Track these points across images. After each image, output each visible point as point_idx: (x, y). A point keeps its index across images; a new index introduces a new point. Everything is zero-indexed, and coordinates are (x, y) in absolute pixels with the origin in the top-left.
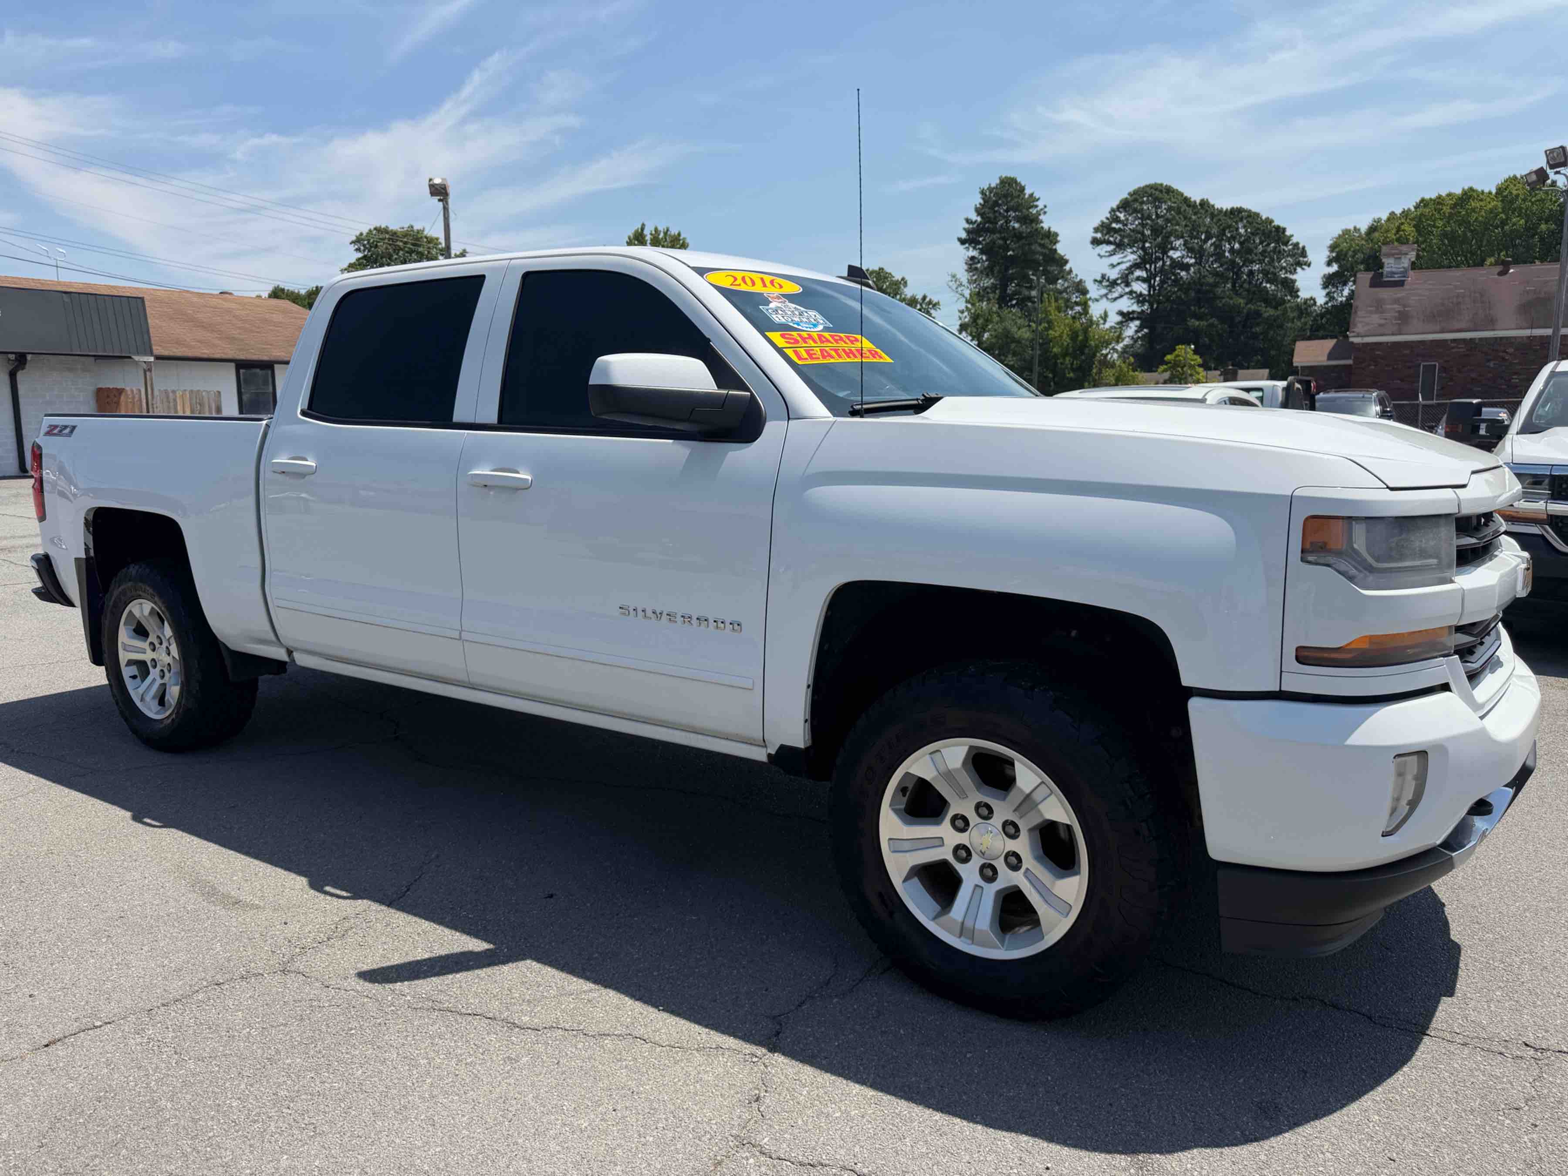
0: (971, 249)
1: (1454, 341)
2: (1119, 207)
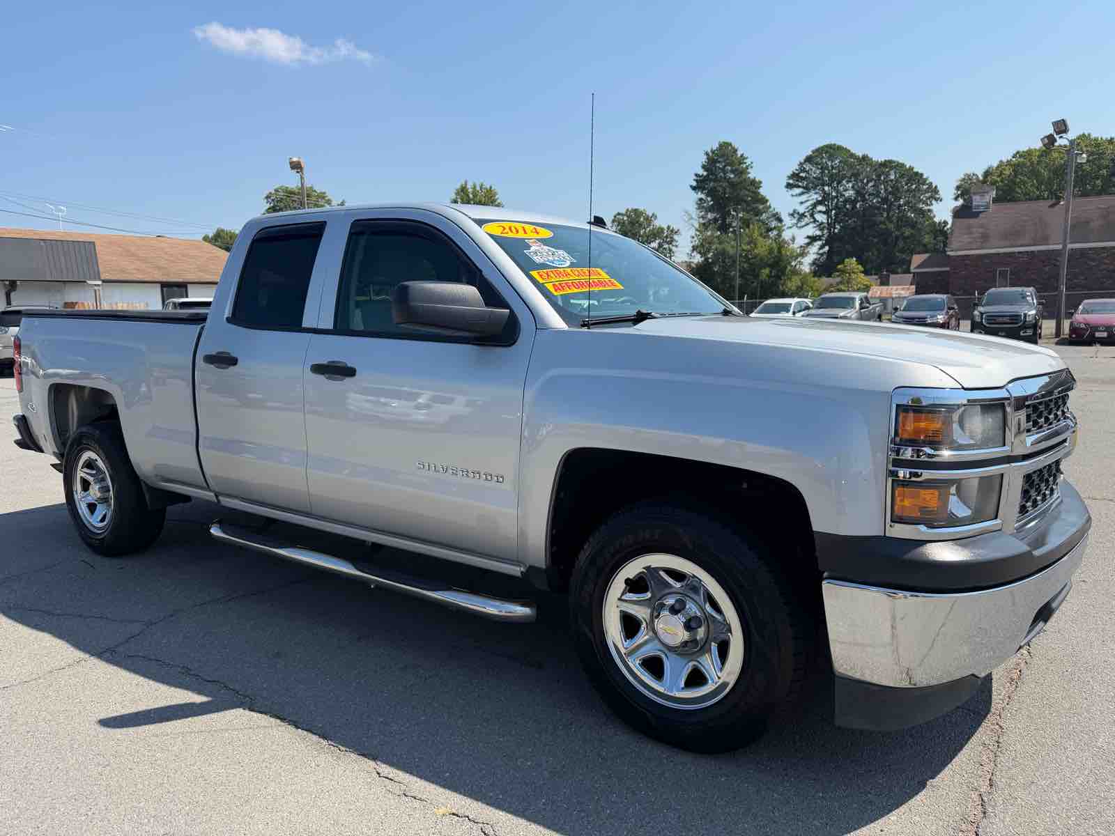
0: (699, 193)
1: (1019, 253)
2: (805, 161)
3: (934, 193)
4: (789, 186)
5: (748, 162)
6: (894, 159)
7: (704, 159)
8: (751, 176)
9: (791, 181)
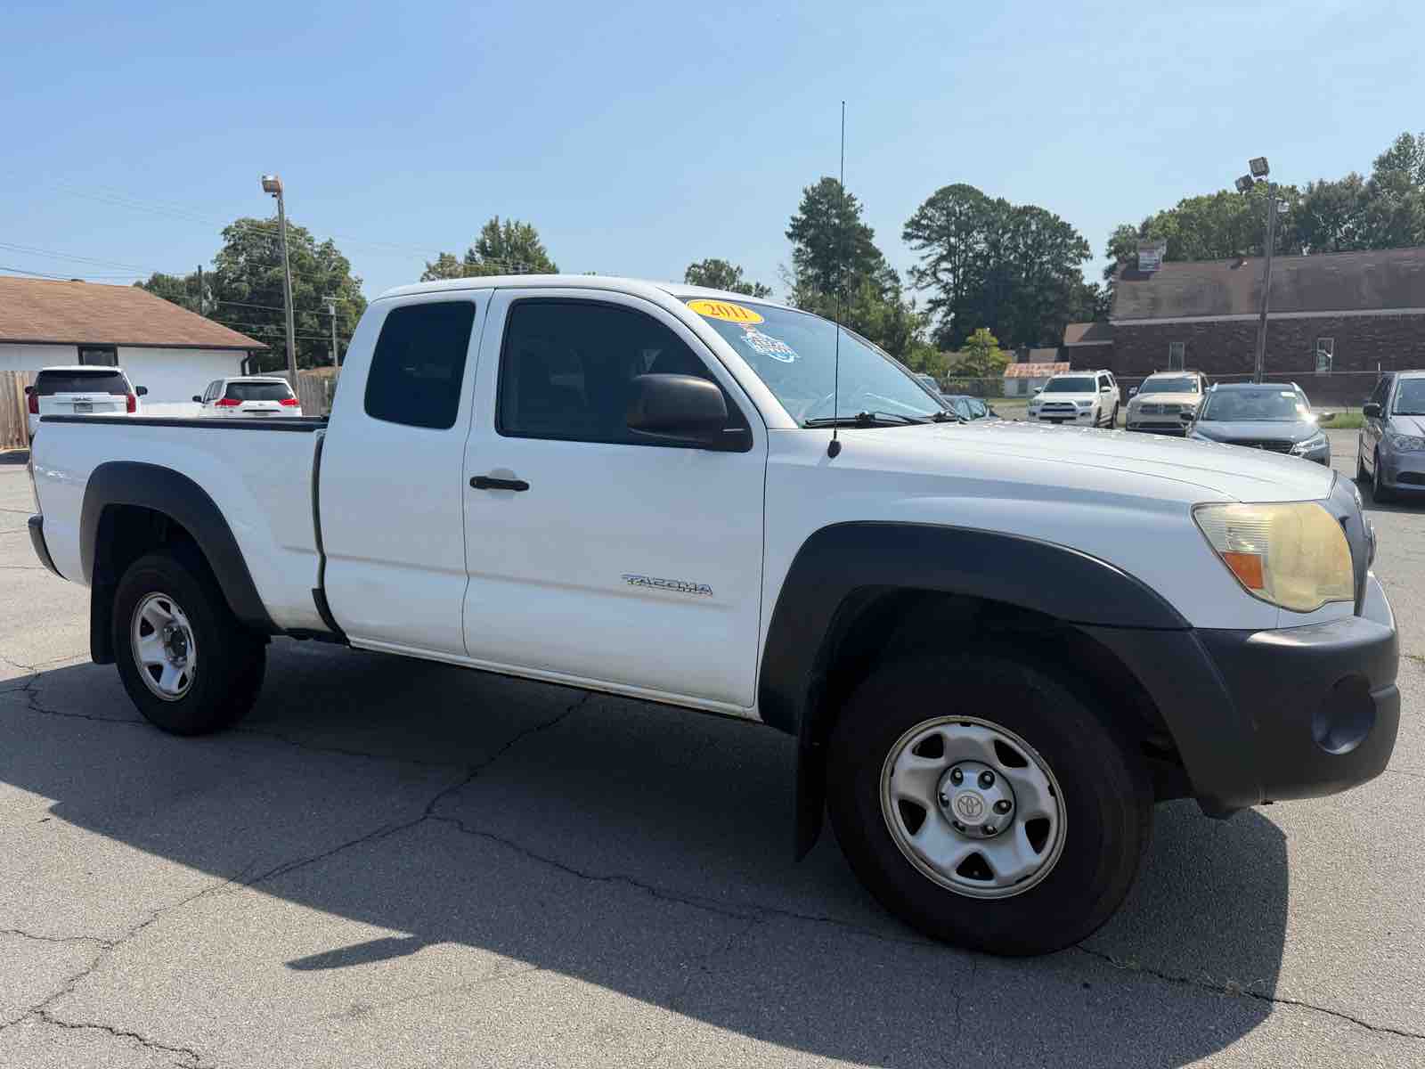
0: (797, 242)
1: (1198, 324)
2: (927, 205)
3: (1083, 248)
4: (907, 236)
5: (857, 203)
6: (1037, 205)
7: (802, 199)
8: (862, 222)
9: (909, 230)
